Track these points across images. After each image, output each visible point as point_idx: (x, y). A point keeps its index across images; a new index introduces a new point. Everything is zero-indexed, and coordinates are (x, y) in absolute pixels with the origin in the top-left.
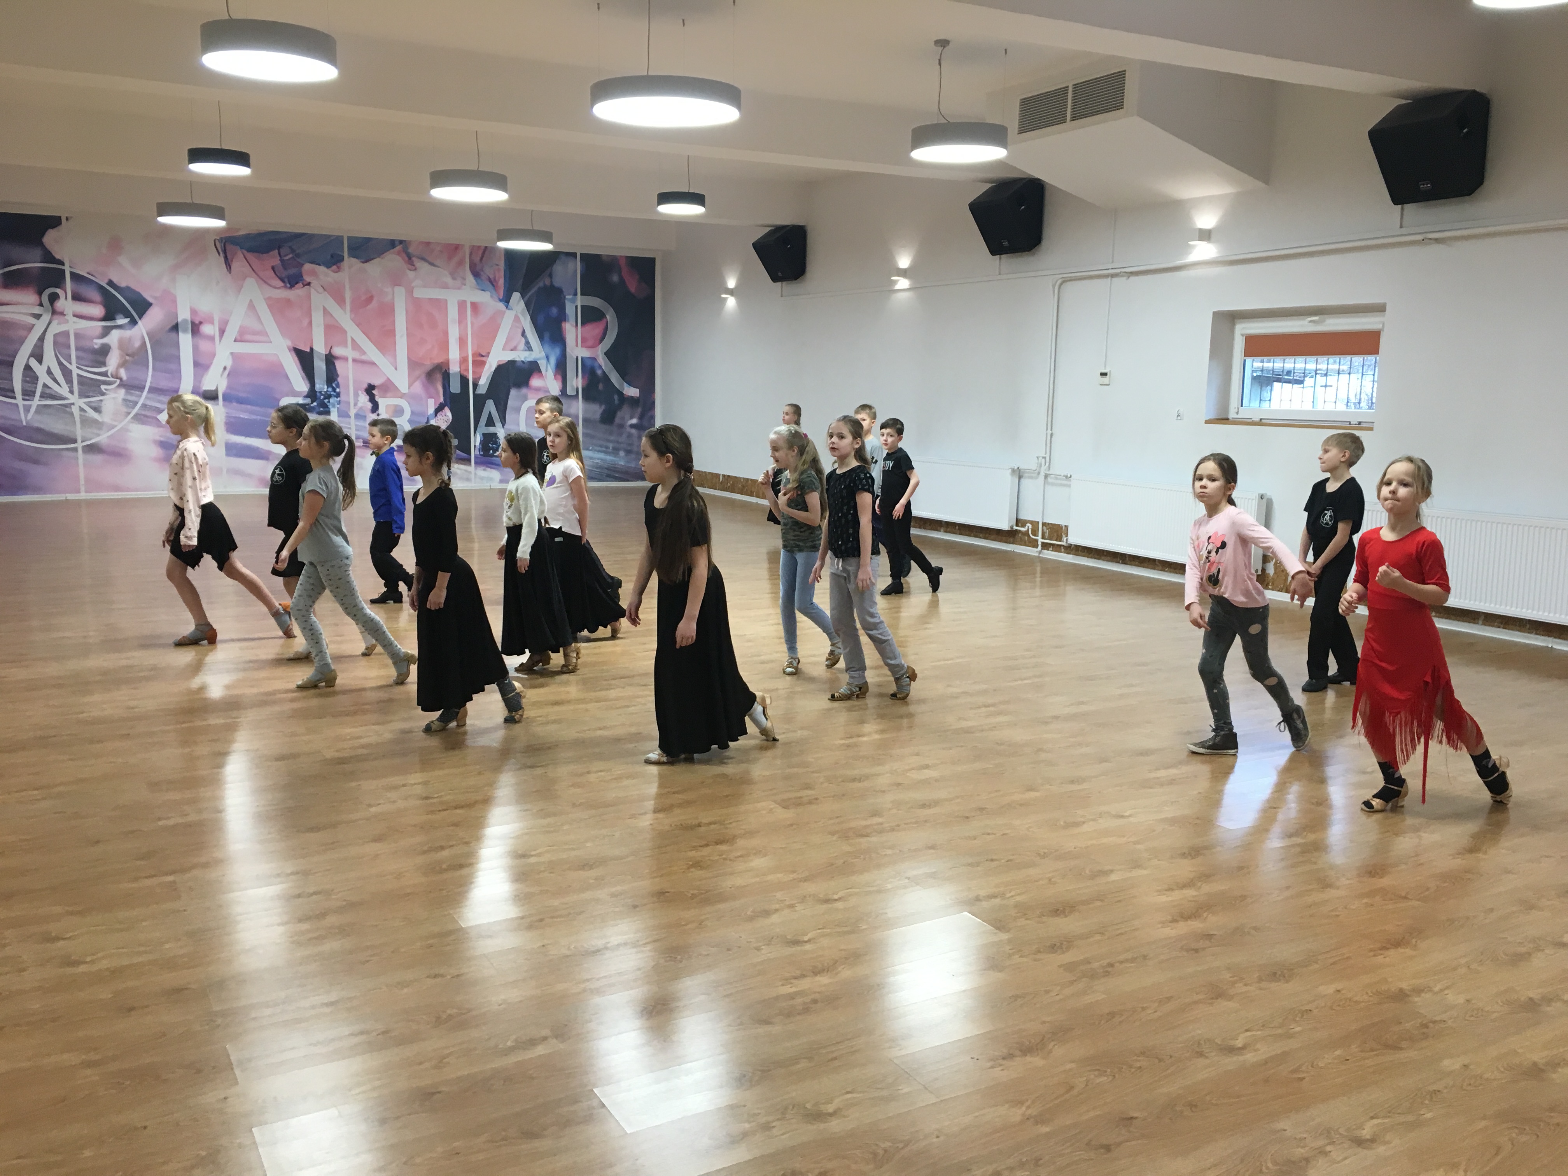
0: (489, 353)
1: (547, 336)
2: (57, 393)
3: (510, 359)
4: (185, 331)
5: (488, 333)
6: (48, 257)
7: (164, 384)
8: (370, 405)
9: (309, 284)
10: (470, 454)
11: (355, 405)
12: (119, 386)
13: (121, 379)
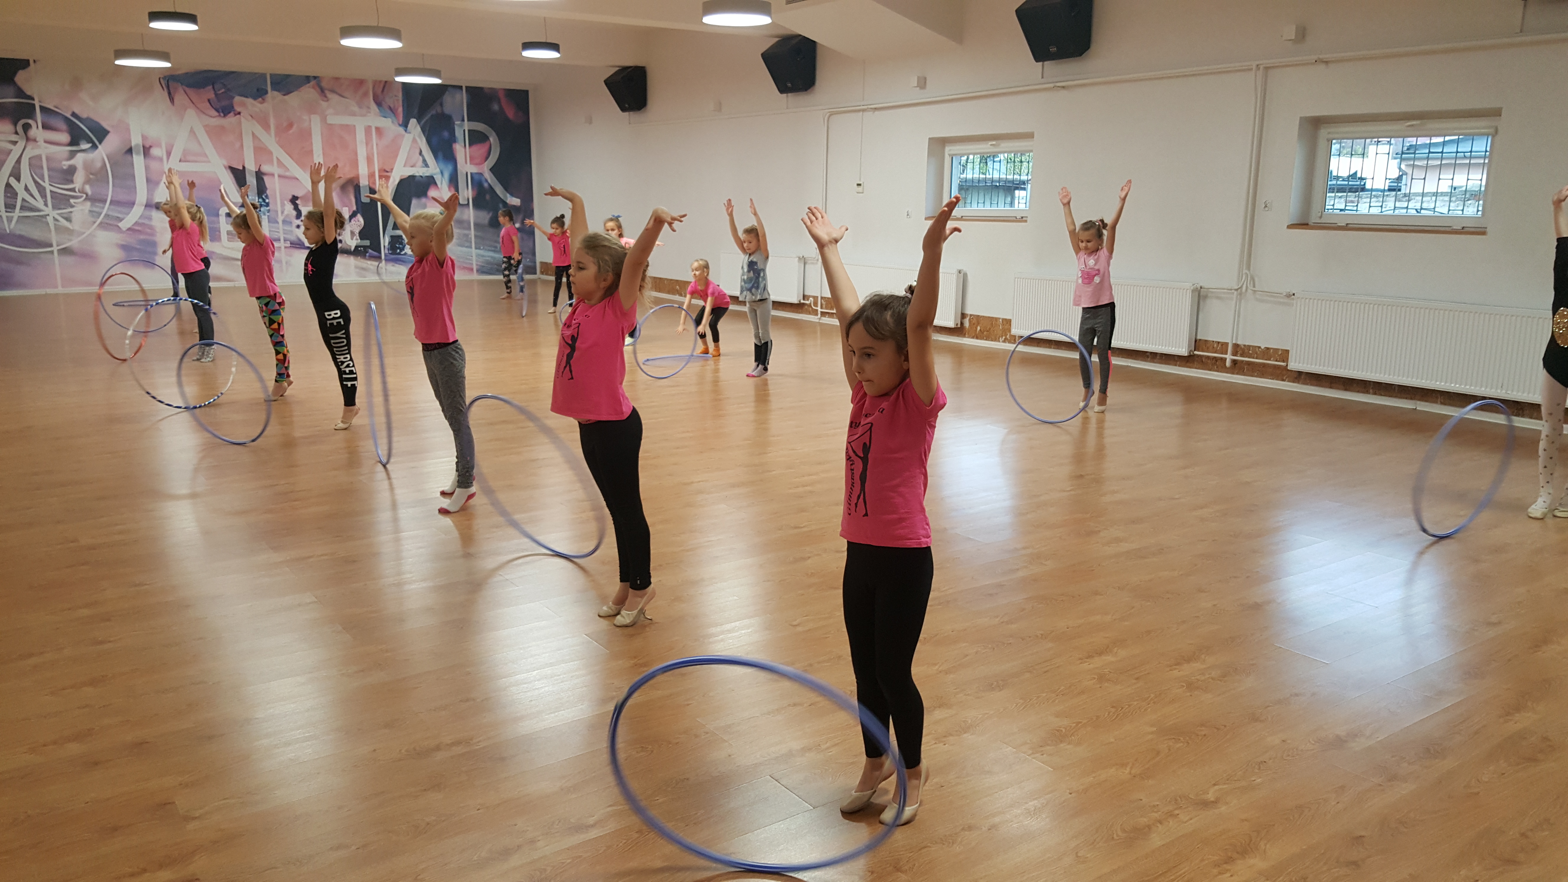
0: (392, 169)
1: (440, 155)
2: (34, 206)
3: (411, 174)
4: (138, 153)
5: (392, 152)
6: (20, 93)
7: (123, 197)
8: (294, 213)
9: (239, 113)
10: (380, 252)
11: (282, 212)
12: (85, 199)
13: (87, 195)
